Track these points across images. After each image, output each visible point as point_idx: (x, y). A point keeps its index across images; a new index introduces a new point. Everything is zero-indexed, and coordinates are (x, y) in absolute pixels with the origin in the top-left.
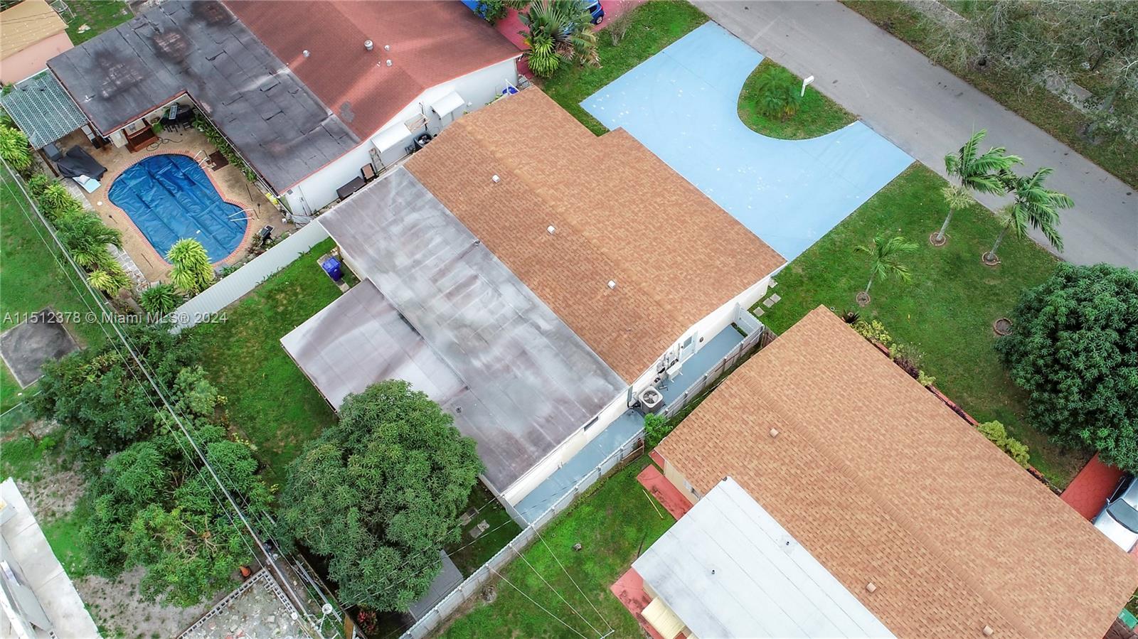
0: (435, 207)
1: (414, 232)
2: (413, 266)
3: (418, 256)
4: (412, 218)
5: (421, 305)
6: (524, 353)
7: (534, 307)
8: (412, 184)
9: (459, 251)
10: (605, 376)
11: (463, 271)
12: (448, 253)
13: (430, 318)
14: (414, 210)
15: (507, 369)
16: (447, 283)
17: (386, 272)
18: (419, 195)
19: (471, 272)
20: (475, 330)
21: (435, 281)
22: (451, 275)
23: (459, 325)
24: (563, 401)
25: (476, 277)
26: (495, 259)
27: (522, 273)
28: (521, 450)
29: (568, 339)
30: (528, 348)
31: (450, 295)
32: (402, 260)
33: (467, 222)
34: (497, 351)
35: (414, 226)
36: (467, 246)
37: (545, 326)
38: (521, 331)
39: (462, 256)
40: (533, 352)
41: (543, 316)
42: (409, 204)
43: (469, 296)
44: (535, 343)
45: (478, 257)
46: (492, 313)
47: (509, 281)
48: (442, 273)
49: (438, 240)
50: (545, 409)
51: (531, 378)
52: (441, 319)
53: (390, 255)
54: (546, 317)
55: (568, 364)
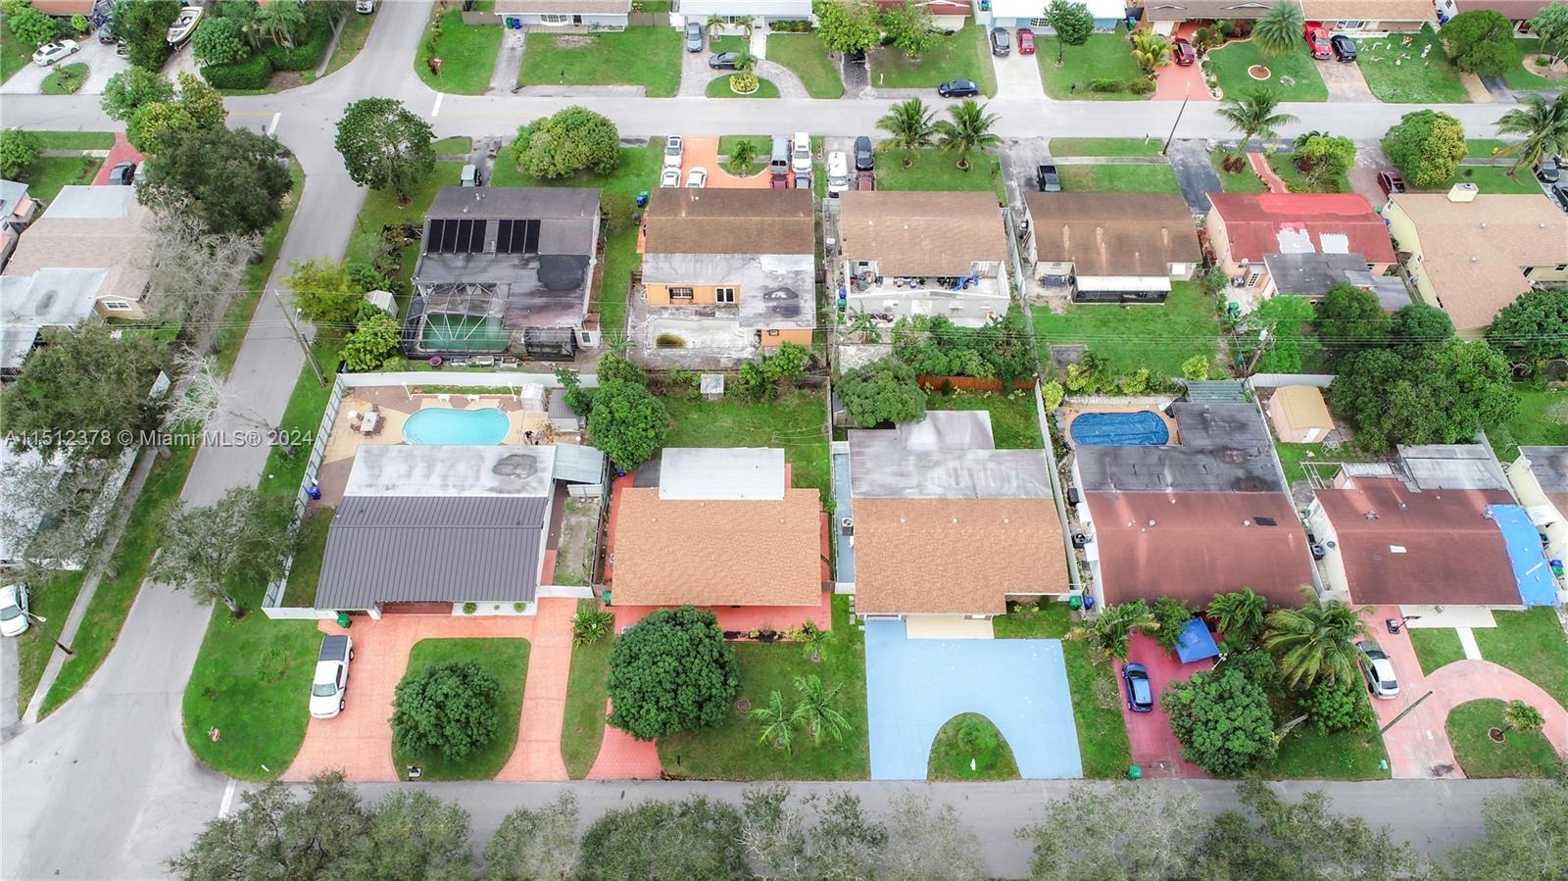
0: (1014, 495)
1: (1005, 479)
2: (984, 467)
3: (989, 472)
4: (1015, 483)
5: (960, 457)
6: (902, 475)
7: (921, 493)
8: (1037, 494)
9: (978, 487)
10: (864, 494)
11: (965, 482)
12: (981, 484)
13: (949, 457)
14: (1018, 487)
15: (899, 465)
16: (964, 474)
18: (1027, 493)
19: (962, 485)
20: (929, 468)
21: (969, 470)
22: (967, 477)
23: (937, 464)
24: (868, 472)
25: (957, 484)
26: (961, 497)
27: (943, 502)
28: (859, 446)
29: (893, 493)
30: (904, 478)
31: (956, 470)
32: (991, 465)
33: (993, 502)
34: (911, 468)
35: (1009, 481)
36: (978, 492)
37: (908, 491)
38: (914, 481)
39: (974, 487)
40: (900, 478)
41: (913, 493)
43: (949, 476)
44: (902, 482)
45: (968, 493)
46: (933, 478)
47: (944, 493)
48: (971, 476)
49: (992, 484)
50: (869, 465)
51: (887, 470)
52: (946, 460)
53: (999, 463)
54: (911, 494)
55: (882, 486)
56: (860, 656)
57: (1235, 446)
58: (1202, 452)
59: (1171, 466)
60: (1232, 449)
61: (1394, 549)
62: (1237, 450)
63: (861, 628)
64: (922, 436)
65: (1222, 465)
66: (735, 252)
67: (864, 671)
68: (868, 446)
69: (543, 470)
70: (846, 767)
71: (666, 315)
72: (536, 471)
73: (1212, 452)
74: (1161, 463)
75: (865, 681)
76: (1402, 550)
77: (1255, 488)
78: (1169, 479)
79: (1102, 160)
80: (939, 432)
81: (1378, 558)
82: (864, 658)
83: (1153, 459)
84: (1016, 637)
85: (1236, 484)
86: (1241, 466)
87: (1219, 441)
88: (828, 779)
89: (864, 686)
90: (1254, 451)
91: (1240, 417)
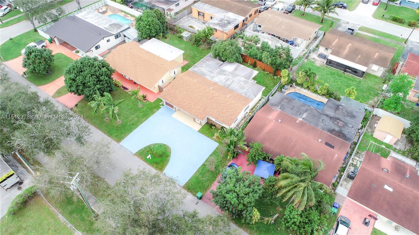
0: (241, 93)
1: (243, 88)
2: (239, 82)
3: (239, 84)
5: (234, 77)
6: (211, 72)
7: (211, 79)
8: (249, 97)
9: (231, 86)
11: (228, 83)
12: (233, 85)
13: (231, 75)
14: (245, 92)
15: (213, 70)
16: (230, 81)
17: (244, 81)
18: (246, 95)
19: (226, 83)
20: (221, 74)
21: (233, 81)
23: (225, 75)
24: (201, 67)
25: (225, 82)
26: (223, 85)
27: (215, 84)
29: (203, 75)
30: (210, 73)
31: (229, 79)
32: (242, 83)
33: (232, 91)
34: (216, 72)
35: (243, 89)
36: (229, 87)
37: (208, 76)
38: (213, 75)
39: (230, 85)
41: (209, 78)
42: (247, 93)
43: (225, 79)
44: (208, 74)
45: (226, 85)
46: (219, 77)
47: (218, 82)
48: (232, 82)
50: (203, 65)
51: (208, 69)
52: (229, 75)
54: (208, 78)
55: (201, 72)
56: (153, 113)
57: (343, 120)
58: (327, 116)
59: (309, 114)
60: (341, 121)
61: (386, 187)
62: (343, 122)
63: (161, 106)
64: (229, 67)
65: (331, 123)
66: (223, 9)
67: (149, 116)
68: (209, 61)
69: (120, 29)
70: (116, 136)
71: (195, 20)
72: (119, 29)
73: (331, 118)
74: (306, 111)
75: (147, 119)
76: (391, 190)
77: (339, 136)
78: (304, 116)
79: (377, 37)
80: (236, 69)
81: (374, 186)
82: (153, 114)
83: (305, 108)
84: (205, 135)
85: (332, 131)
86: (339, 127)
87: (337, 116)
88: (108, 136)
89: (145, 120)
90: (351, 126)
91: (355, 114)
